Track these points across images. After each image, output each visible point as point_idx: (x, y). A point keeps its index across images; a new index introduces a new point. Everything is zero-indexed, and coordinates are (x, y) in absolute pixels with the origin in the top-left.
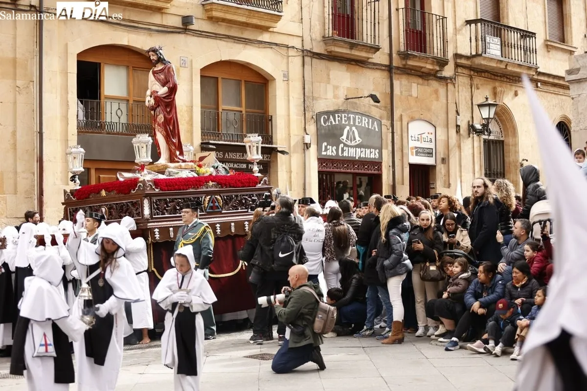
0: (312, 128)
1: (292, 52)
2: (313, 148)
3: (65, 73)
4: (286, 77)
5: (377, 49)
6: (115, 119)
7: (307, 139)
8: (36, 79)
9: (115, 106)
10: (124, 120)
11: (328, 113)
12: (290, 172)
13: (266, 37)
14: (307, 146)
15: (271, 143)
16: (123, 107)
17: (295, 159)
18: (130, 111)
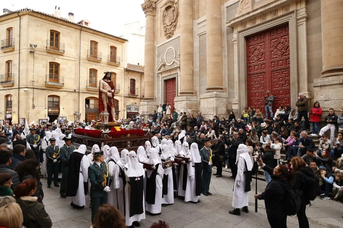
0: (126, 108)
1: (122, 97)
2: (126, 111)
3: (83, 101)
4: (121, 100)
5: (138, 96)
6: (92, 107)
7: (125, 109)
8: (78, 101)
9: (92, 105)
10: (93, 107)
11: (129, 105)
12: (121, 114)
13: (118, 95)
14: (125, 110)
15: (118, 110)
16: (93, 105)
17: (122, 112)
18: (94, 106)
